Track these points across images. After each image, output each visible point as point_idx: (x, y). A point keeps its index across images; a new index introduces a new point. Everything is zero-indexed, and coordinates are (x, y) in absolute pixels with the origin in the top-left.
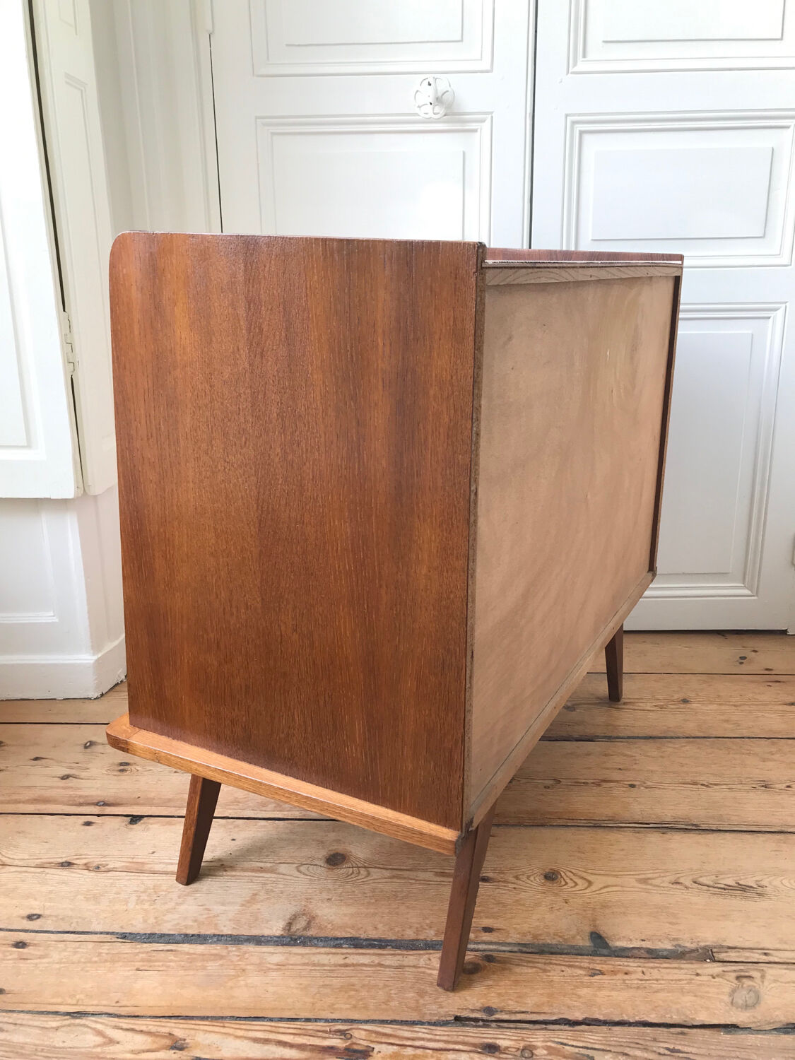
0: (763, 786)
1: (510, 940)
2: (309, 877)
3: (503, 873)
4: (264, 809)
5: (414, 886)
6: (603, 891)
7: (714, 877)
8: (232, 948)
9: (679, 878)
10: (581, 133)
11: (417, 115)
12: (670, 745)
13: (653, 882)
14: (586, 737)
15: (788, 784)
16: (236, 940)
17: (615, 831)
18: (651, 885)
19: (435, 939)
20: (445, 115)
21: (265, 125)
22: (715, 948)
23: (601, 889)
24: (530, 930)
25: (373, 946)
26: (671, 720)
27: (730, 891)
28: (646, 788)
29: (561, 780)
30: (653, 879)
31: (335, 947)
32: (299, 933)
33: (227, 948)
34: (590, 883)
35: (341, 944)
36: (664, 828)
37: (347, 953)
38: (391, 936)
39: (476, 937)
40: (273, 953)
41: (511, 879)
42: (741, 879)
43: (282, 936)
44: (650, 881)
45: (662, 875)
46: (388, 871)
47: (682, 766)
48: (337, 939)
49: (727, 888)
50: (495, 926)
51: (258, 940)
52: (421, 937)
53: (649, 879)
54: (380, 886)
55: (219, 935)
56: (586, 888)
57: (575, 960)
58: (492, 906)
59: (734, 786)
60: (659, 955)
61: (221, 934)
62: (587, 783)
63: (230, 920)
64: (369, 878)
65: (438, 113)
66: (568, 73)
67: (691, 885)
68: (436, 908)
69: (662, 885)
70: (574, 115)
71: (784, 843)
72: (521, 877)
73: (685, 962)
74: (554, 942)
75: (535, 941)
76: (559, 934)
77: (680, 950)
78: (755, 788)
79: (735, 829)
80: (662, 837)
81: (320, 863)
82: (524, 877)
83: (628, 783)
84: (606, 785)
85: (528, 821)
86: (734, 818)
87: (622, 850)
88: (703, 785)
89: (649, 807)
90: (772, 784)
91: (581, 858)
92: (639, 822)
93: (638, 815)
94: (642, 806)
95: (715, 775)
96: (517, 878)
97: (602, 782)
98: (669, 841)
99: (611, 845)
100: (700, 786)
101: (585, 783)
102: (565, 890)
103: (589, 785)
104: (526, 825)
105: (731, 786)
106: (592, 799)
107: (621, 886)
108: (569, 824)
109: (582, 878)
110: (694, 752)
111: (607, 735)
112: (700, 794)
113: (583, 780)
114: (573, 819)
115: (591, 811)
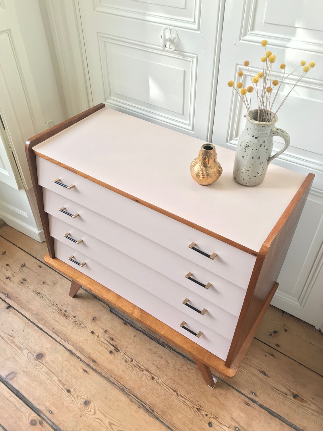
0: (197, 408)
1: (52, 420)
2: (27, 359)
3: (75, 392)
4: (41, 322)
5: (48, 381)
6: (95, 420)
15: (207, 414)
17: (125, 396)
18: (112, 427)
21: (101, 37)
23: (96, 418)
24: (61, 420)
28: (157, 382)
29: (134, 360)
30: (115, 425)
31: (12, 390)
32: (8, 380)
36: (142, 404)
37: (12, 395)
39: (45, 413)
41: (75, 396)
45: (119, 425)
46: (48, 370)
47: (180, 379)
48: (14, 388)
50: (53, 412)
53: (113, 424)
54: (41, 375)
56: (91, 415)
58: (60, 404)
64: (41, 370)
66: (240, 39)
69: (114, 429)
74: (63, 429)
75: (58, 425)
76: (67, 427)
78: (194, 407)
79: (164, 422)
80: (137, 409)
81: (35, 355)
82: (79, 398)
83: (153, 376)
84: (145, 372)
85: (104, 373)
86: (169, 417)
87: (118, 406)
88: (177, 393)
89: (147, 392)
90: (202, 410)
91: (103, 401)
92: (137, 397)
93: (140, 393)
94: (145, 390)
95: (187, 392)
96: (77, 397)
97: (145, 370)
98: (136, 412)
99: (118, 401)
100: (175, 394)
101: (140, 367)
102: (85, 411)
103: (140, 369)
104: (102, 375)
105: (186, 400)
106: (134, 376)
107: (102, 421)
108: (115, 383)
109: (95, 410)
110: (193, 375)
111: (172, 347)
112: (170, 397)
113: (140, 365)
114: (118, 382)
115: (128, 382)
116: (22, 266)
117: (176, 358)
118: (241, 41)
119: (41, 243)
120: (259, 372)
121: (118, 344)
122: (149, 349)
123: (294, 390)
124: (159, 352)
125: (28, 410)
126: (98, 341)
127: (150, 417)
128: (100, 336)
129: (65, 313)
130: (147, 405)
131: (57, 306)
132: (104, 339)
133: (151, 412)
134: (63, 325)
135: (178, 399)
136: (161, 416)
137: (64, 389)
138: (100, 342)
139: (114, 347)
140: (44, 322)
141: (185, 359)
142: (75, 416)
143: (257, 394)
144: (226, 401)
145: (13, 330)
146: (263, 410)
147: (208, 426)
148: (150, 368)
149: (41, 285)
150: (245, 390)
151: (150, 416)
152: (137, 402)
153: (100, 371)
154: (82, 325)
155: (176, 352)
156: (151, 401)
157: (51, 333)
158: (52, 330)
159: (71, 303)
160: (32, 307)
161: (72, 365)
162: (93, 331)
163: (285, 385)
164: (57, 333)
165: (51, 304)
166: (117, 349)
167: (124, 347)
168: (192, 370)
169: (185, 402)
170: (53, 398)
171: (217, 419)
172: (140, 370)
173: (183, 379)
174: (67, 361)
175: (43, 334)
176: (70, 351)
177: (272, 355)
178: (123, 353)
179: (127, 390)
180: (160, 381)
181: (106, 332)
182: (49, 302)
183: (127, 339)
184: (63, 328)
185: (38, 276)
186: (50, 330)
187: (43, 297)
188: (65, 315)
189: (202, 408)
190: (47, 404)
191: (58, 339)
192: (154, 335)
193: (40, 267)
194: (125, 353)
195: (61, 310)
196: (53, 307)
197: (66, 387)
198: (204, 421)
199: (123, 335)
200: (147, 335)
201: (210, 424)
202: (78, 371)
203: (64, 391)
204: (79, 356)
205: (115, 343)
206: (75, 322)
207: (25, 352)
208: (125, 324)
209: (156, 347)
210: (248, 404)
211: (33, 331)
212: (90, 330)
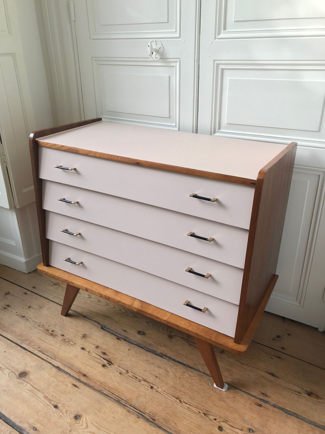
0: (204, 414)
3: (64, 407)
4: (25, 342)
5: (33, 398)
10: (223, 70)
11: (148, 58)
15: (216, 418)
17: (122, 408)
21: (95, 60)
23: (88, 432)
28: (156, 391)
29: (129, 372)
34: (87, 427)
36: (141, 414)
39: (28, 430)
41: (64, 411)
47: (183, 387)
50: (39, 429)
54: (24, 393)
58: (46, 420)
64: (24, 388)
65: (158, 58)
66: (215, 39)
70: (218, 60)
78: (200, 412)
79: (168, 430)
80: (135, 419)
81: (17, 374)
82: (69, 412)
83: (152, 385)
84: (143, 382)
85: (97, 387)
86: (173, 424)
87: (114, 418)
88: (180, 400)
89: (146, 401)
90: (209, 414)
91: (96, 414)
92: (135, 407)
93: (139, 404)
94: (144, 400)
95: (191, 398)
96: (66, 412)
97: (142, 380)
98: (135, 423)
99: (113, 413)
100: (178, 401)
101: (136, 378)
102: (75, 426)
103: (137, 379)
104: (95, 388)
105: (191, 407)
106: (130, 387)
108: (109, 395)
109: (87, 424)
110: (195, 382)
111: (171, 357)
112: (173, 405)
113: (137, 376)
114: (113, 394)
115: (124, 393)
116: (6, 294)
117: (176, 367)
118: (216, 40)
119: (27, 273)
120: (266, 373)
121: (111, 358)
122: (146, 360)
123: (307, 387)
124: (157, 362)
126: (89, 356)
127: (152, 427)
128: (91, 352)
129: (52, 333)
130: (147, 414)
131: (43, 327)
132: (95, 354)
133: (152, 421)
134: (49, 343)
135: (182, 406)
136: (163, 424)
137: (50, 405)
138: (91, 357)
139: (108, 361)
140: (29, 342)
141: (186, 367)
142: (63, 431)
143: (268, 394)
144: (235, 404)
146: (277, 410)
147: (218, 430)
148: (148, 378)
149: (26, 309)
150: (255, 392)
151: (151, 425)
152: (135, 413)
153: (92, 384)
154: (71, 343)
155: (176, 361)
156: (151, 410)
157: (36, 352)
158: (38, 349)
159: (59, 324)
160: (15, 329)
161: (60, 381)
162: (84, 347)
163: (297, 384)
164: (42, 351)
165: (37, 326)
166: (110, 363)
167: (118, 360)
168: (195, 377)
169: (190, 409)
170: (37, 415)
171: (228, 423)
172: (137, 381)
173: (186, 385)
174: (54, 377)
175: (27, 353)
176: (58, 368)
177: (279, 357)
178: (117, 365)
179: (123, 401)
180: (160, 389)
181: (97, 347)
182: (34, 324)
183: (121, 353)
184: (50, 346)
185: (23, 301)
186: (35, 349)
187: (28, 320)
188: (52, 334)
189: (209, 413)
190: (31, 421)
191: (44, 357)
192: (151, 348)
193: (26, 293)
194: (119, 366)
195: (48, 330)
196: (39, 328)
197: (52, 403)
198: (213, 425)
199: (116, 349)
200: (142, 348)
201: (220, 428)
202: (67, 386)
203: (51, 407)
204: (68, 372)
205: (108, 357)
206: (64, 341)
207: (7, 371)
208: (118, 339)
209: (153, 358)
210: (260, 405)
211: (15, 351)
212: (80, 347)
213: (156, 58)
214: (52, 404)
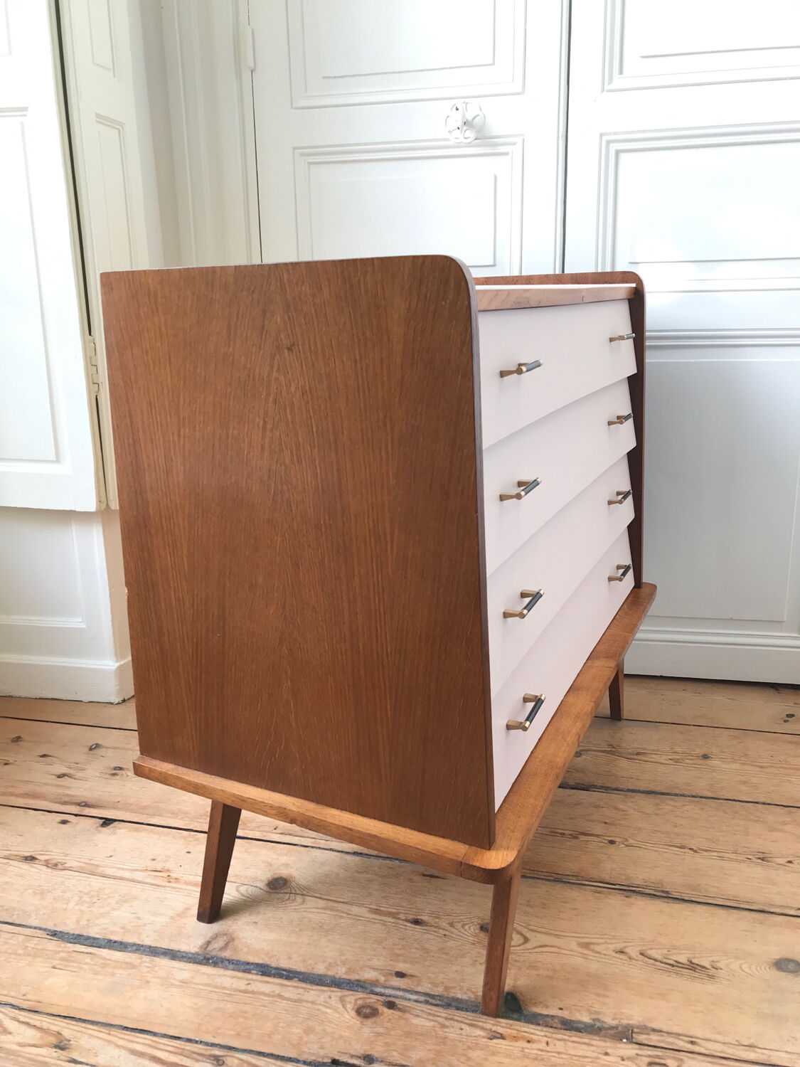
0: (760, 858)
1: (419, 989)
3: (438, 918)
5: (343, 920)
6: (537, 950)
7: (665, 951)
8: (146, 959)
9: (625, 947)
10: (618, 153)
11: (448, 140)
12: (672, 803)
13: (597, 948)
14: (582, 786)
15: (789, 859)
16: (154, 951)
17: (575, 888)
18: (593, 951)
19: (344, 977)
20: (475, 139)
21: (302, 155)
22: (637, 1028)
23: (536, 947)
24: (445, 980)
25: (281, 976)
26: (681, 777)
27: (678, 969)
28: (627, 846)
30: (598, 944)
31: (244, 971)
32: (214, 953)
33: (141, 958)
34: (526, 940)
35: (250, 970)
36: (630, 890)
37: (253, 980)
38: (300, 968)
39: (385, 981)
40: (181, 969)
41: (444, 924)
42: (694, 958)
43: (197, 954)
44: (592, 947)
45: (609, 941)
46: (325, 902)
47: (676, 827)
48: (248, 964)
49: (677, 965)
50: (410, 972)
51: (173, 955)
52: (330, 973)
53: (592, 944)
54: (311, 915)
55: (139, 945)
56: (519, 945)
57: (480, 1019)
58: (413, 951)
59: (727, 855)
60: (573, 1027)
61: (141, 943)
62: (564, 834)
63: (154, 932)
64: (302, 906)
65: (469, 138)
66: (603, 90)
67: (637, 956)
68: (357, 945)
69: (605, 952)
70: (609, 134)
71: (760, 923)
72: (456, 924)
73: (598, 1038)
74: (465, 997)
75: (445, 993)
76: (473, 990)
77: (598, 1024)
78: (749, 859)
79: (709, 902)
80: (623, 901)
81: (260, 885)
82: (458, 925)
83: (608, 838)
84: (583, 838)
86: (713, 889)
87: (574, 910)
88: (691, 849)
89: (622, 866)
90: (771, 857)
91: (526, 912)
92: (605, 882)
93: (608, 874)
94: (614, 865)
95: (709, 840)
96: (451, 925)
97: (578, 834)
98: (629, 906)
99: (564, 902)
100: (687, 850)
103: (566, 836)
105: (723, 854)
106: (563, 852)
107: (559, 948)
109: (520, 933)
110: (695, 813)
111: (605, 785)
112: (684, 859)
113: (561, 831)
115: (557, 864)
116: (91, 749)
117: (633, 799)
118: (605, 92)
119: (118, 704)
125: (329, 993)
127: (669, 904)
130: (643, 887)
133: (664, 895)
135: (703, 857)
136: (692, 894)
137: (401, 922)
141: (652, 795)
142: (476, 961)
145: (154, 860)
148: (589, 829)
152: (615, 891)
155: (623, 791)
156: (645, 879)
157: (275, 837)
158: (274, 831)
160: (177, 807)
161: (384, 877)
164: (290, 833)
168: (687, 807)
169: (725, 857)
170: (384, 948)
172: (568, 838)
173: (681, 824)
174: (364, 873)
175: (253, 844)
176: (357, 855)
179: (570, 877)
180: (633, 842)
186: (267, 832)
189: (769, 855)
190: (376, 962)
197: (402, 916)
203: (406, 926)
213: (465, 138)
214: (403, 920)
